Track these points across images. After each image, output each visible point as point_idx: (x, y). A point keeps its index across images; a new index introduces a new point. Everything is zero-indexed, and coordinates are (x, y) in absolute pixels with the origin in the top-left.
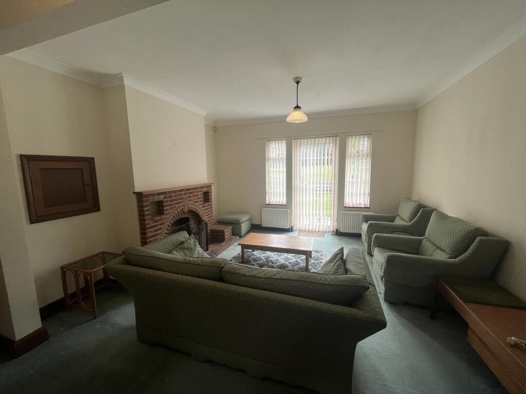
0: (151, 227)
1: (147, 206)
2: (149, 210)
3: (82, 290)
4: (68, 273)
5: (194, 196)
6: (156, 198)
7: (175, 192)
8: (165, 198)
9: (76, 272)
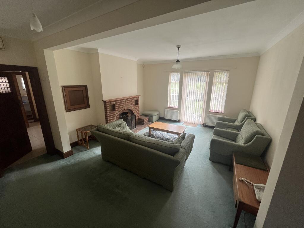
0: (110, 116)
1: (108, 107)
2: (109, 108)
3: (84, 139)
4: (79, 132)
5: (130, 102)
6: (112, 103)
7: (120, 100)
8: (116, 103)
9: (82, 132)
